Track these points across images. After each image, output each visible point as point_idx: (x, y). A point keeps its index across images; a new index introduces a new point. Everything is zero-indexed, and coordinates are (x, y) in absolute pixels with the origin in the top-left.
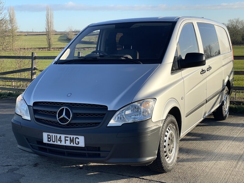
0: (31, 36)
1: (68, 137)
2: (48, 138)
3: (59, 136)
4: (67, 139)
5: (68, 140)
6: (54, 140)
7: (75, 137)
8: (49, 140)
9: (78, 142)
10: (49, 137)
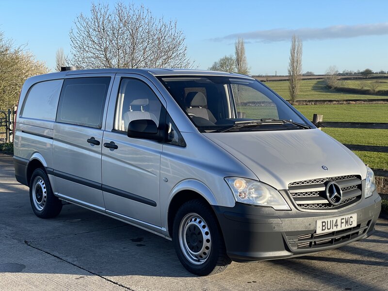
0: (271, 82)
1: (344, 219)
2: (323, 226)
3: (335, 219)
4: (343, 221)
5: (343, 223)
6: (329, 227)
7: (349, 216)
8: (324, 228)
9: (352, 222)
10: (324, 224)
